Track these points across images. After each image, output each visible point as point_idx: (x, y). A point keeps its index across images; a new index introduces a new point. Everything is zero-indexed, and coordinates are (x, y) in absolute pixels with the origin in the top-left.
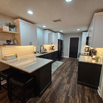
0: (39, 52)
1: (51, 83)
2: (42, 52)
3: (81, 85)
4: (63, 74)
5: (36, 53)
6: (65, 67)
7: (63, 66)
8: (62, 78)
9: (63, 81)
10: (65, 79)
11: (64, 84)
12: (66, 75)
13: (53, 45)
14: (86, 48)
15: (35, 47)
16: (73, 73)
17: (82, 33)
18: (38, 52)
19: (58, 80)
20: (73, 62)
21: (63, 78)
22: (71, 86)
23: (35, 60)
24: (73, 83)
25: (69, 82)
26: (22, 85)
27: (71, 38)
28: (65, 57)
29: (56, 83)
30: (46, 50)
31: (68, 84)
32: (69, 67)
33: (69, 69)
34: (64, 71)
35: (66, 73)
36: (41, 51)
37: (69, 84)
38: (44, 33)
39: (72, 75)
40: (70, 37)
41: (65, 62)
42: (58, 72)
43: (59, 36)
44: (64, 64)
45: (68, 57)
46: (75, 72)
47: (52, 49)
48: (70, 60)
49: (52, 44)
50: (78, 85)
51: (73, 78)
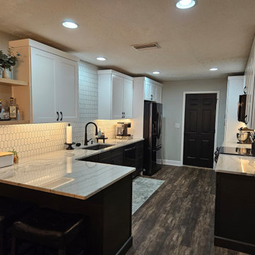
0: (82, 146)
1: (130, 244)
2: (89, 144)
3: (227, 250)
4: (166, 219)
5: (72, 149)
6: (170, 195)
7: (163, 194)
8: (162, 230)
9: (169, 237)
10: (173, 232)
11: (173, 247)
12: (176, 222)
13: (127, 121)
14: (241, 129)
15: (69, 129)
16: (198, 216)
17: (226, 80)
18: (78, 145)
19: (152, 236)
20: (197, 181)
21: (168, 231)
22: (196, 251)
23: (69, 171)
24: (202, 244)
25: (187, 242)
26: (59, 235)
27: (187, 95)
28: (167, 162)
29: (146, 243)
30: (103, 138)
31: (184, 247)
32: (186, 195)
33: (185, 204)
34: (168, 209)
35: (177, 215)
36: (86, 142)
37: (188, 246)
38: (97, 79)
39: (195, 221)
40: (185, 93)
41: (171, 181)
42: (150, 212)
43: (148, 90)
44: (169, 187)
45: (180, 163)
46: (206, 212)
47: (125, 134)
48: (186, 173)
49: (123, 117)
50: (218, 248)
51: (199, 231)
